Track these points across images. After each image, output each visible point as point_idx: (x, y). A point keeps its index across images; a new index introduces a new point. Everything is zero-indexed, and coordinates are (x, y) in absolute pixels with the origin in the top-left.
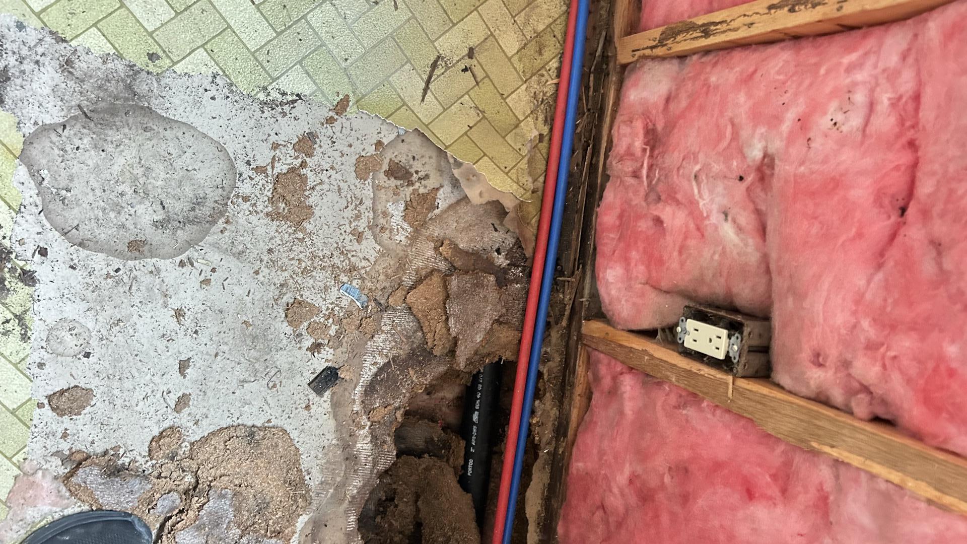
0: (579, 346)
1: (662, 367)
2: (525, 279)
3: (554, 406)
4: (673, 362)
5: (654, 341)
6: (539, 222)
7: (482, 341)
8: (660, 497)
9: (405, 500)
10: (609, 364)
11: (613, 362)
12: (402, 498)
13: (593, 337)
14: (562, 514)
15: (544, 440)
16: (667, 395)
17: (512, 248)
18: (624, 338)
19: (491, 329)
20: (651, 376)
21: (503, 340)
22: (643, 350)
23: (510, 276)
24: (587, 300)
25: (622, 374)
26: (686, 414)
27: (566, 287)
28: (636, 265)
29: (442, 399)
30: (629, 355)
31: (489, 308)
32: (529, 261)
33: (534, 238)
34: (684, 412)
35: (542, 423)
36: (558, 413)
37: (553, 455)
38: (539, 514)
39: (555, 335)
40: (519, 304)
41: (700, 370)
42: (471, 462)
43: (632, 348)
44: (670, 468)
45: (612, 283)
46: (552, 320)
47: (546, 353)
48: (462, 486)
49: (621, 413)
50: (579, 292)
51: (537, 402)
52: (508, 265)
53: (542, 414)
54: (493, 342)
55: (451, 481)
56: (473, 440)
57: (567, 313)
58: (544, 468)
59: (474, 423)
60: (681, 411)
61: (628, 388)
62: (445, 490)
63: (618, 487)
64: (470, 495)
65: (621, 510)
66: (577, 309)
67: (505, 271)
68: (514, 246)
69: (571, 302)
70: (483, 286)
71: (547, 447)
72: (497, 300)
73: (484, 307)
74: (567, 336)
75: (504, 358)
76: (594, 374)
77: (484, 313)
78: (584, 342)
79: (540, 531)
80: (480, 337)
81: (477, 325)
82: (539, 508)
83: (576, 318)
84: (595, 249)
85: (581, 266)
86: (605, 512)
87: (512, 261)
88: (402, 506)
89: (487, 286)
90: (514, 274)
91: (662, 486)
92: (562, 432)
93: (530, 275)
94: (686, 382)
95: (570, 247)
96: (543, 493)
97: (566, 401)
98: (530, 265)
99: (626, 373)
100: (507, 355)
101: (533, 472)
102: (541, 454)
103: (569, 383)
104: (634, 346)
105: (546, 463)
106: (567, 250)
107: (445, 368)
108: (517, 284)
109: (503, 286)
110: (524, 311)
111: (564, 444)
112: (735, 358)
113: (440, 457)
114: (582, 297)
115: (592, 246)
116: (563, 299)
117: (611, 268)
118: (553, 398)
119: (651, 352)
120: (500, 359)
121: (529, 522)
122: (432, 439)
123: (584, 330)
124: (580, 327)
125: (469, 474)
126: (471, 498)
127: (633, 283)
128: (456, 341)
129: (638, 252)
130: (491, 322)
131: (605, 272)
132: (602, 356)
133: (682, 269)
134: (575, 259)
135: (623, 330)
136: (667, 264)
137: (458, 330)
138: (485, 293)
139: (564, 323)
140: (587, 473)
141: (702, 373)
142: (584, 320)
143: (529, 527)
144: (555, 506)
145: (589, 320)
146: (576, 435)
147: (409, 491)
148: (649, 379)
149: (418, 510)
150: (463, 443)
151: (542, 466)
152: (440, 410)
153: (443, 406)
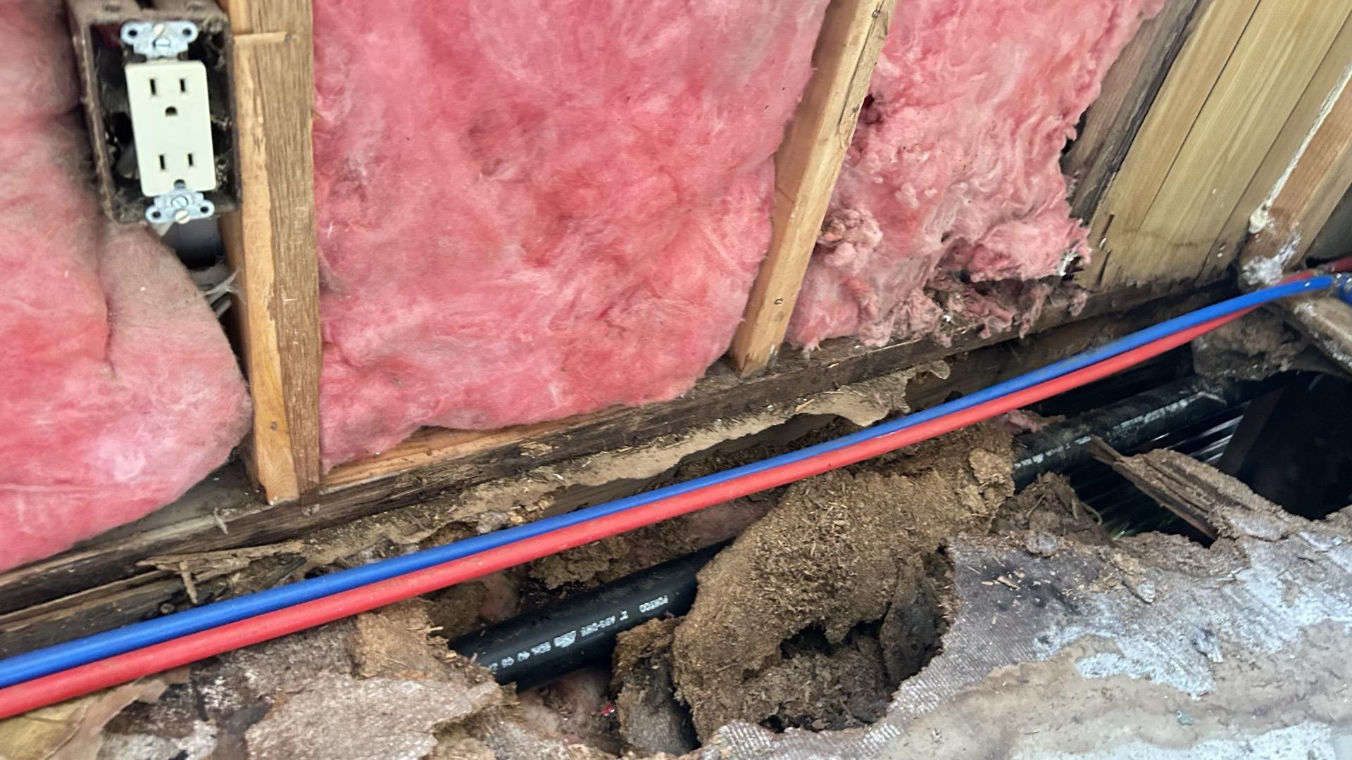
0: (331, 490)
1: (289, 248)
2: (229, 667)
3: (471, 497)
4: (267, 220)
5: (241, 297)
6: (57, 702)
7: (415, 679)
8: (543, 178)
9: (764, 697)
10: (337, 398)
11: (330, 389)
12: (765, 702)
13: (297, 461)
14: (646, 402)
15: (543, 488)
16: (346, 225)
17: (158, 734)
18: (267, 379)
19: (380, 675)
20: (320, 273)
21: (391, 641)
22: (274, 316)
23: (234, 701)
24: (220, 513)
25: (346, 361)
26: (367, 166)
27: (207, 575)
28: (70, 405)
29: (564, 732)
30: (298, 348)
31: (333, 703)
32: (175, 678)
33: (109, 697)
34: (364, 173)
35: (515, 503)
36: (482, 486)
37: (557, 461)
38: (663, 446)
39: (329, 554)
40: (294, 652)
41: (257, 142)
42: (645, 608)
43: (280, 350)
44: (488, 173)
45: (148, 456)
46: (300, 572)
47: (377, 555)
48: (692, 600)
49: (425, 330)
50: (206, 541)
51: (482, 530)
52: (205, 719)
53: (501, 512)
54: (404, 659)
55: (694, 625)
56: (608, 624)
57: (270, 550)
58: (589, 468)
59: (578, 637)
60: (365, 183)
61: (370, 333)
62: (713, 626)
63: (560, 288)
64: (699, 577)
65: (595, 270)
66: (247, 533)
67: (223, 718)
68: (149, 733)
69: (239, 551)
70: (284, 743)
71: (550, 478)
72: (304, 695)
73: (336, 713)
74: (322, 529)
75: (429, 630)
76: (374, 435)
77: (349, 707)
78: (316, 480)
79: (686, 433)
80: (409, 687)
81: (387, 707)
82: (654, 448)
83: (272, 525)
84: (80, 547)
85: (143, 563)
86: (611, 307)
87: (193, 718)
88: (778, 696)
89: (279, 734)
90: (225, 695)
91: (524, 179)
92: (512, 461)
93: (212, 662)
94: (299, 173)
95: (102, 609)
96: (629, 453)
97: (454, 477)
98: (187, 673)
99: (341, 351)
100: (420, 624)
101: (605, 482)
102: (568, 484)
103: (416, 485)
104: (273, 343)
105: (578, 469)
106: (112, 610)
107: (511, 725)
108: (246, 679)
109: (266, 704)
110: (303, 633)
111: (532, 446)
112: (187, 32)
113: (669, 666)
114: (217, 529)
115: (78, 557)
116: (242, 570)
117: (109, 474)
118: (460, 505)
119: (266, 292)
120: (433, 634)
121: (684, 454)
122: (647, 700)
123: (291, 494)
124: (288, 506)
125: (666, 601)
126: (702, 572)
127: (120, 398)
128: (445, 731)
129: (31, 411)
130: (363, 683)
131: (126, 486)
132: (328, 424)
133: (22, 265)
134: (132, 587)
135: (249, 391)
136: (29, 310)
137: (416, 738)
138: (300, 729)
139: (295, 547)
140: (563, 370)
141: (259, 132)
142: (267, 503)
143: (692, 451)
144: (638, 419)
145: (263, 489)
146: (506, 430)
147: (748, 698)
148: (329, 278)
149: (768, 662)
150: (625, 637)
151: (586, 473)
152: (585, 725)
153: (574, 722)
